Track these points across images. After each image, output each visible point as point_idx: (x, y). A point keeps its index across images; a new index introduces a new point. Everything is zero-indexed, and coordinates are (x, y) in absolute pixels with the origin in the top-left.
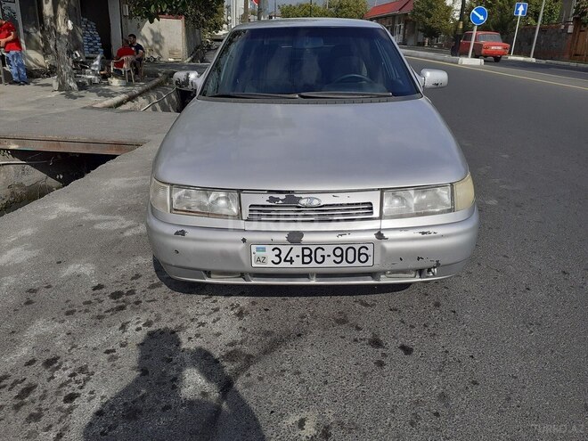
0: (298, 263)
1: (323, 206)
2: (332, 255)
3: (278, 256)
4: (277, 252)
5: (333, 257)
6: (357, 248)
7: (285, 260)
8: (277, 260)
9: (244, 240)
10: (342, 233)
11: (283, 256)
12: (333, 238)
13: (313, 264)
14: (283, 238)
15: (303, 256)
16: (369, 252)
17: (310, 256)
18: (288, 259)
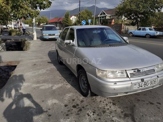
0: (143, 87)
1: (146, 71)
2: (150, 83)
3: (139, 86)
4: (139, 85)
5: (150, 84)
6: (154, 80)
7: (141, 87)
8: (139, 87)
9: (132, 83)
10: (151, 77)
11: (140, 86)
12: (150, 79)
13: (146, 86)
14: (140, 81)
15: (144, 84)
16: (156, 81)
17: (146, 84)
18: (141, 86)
